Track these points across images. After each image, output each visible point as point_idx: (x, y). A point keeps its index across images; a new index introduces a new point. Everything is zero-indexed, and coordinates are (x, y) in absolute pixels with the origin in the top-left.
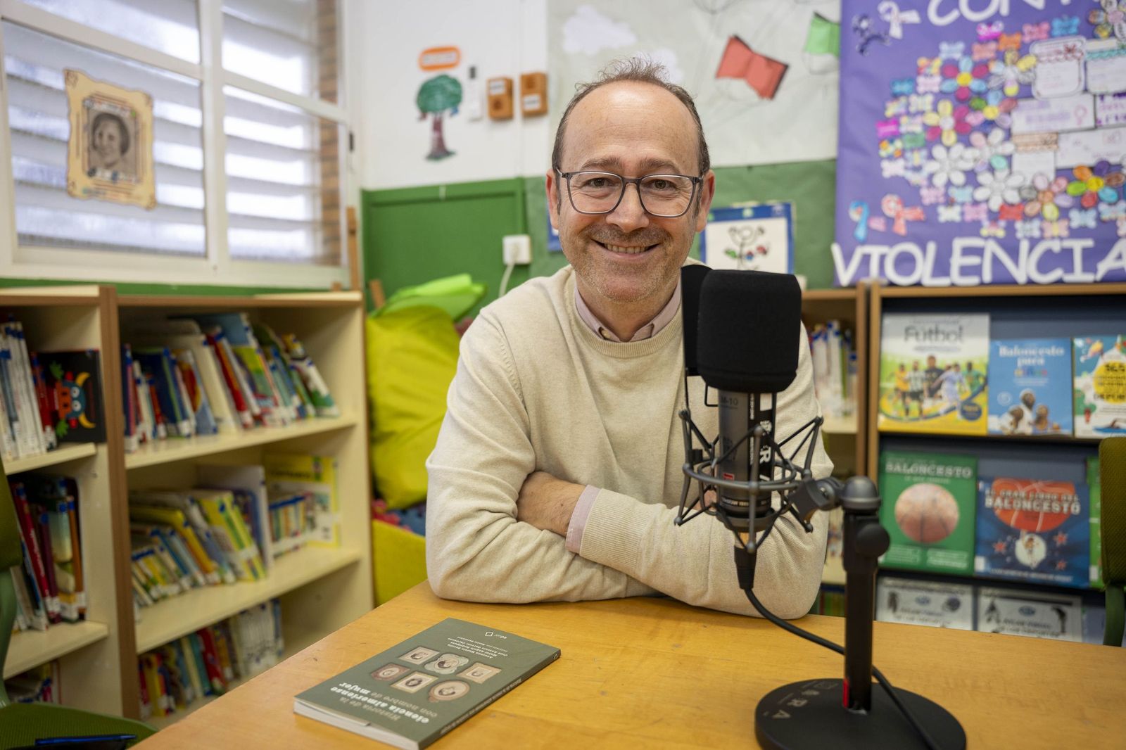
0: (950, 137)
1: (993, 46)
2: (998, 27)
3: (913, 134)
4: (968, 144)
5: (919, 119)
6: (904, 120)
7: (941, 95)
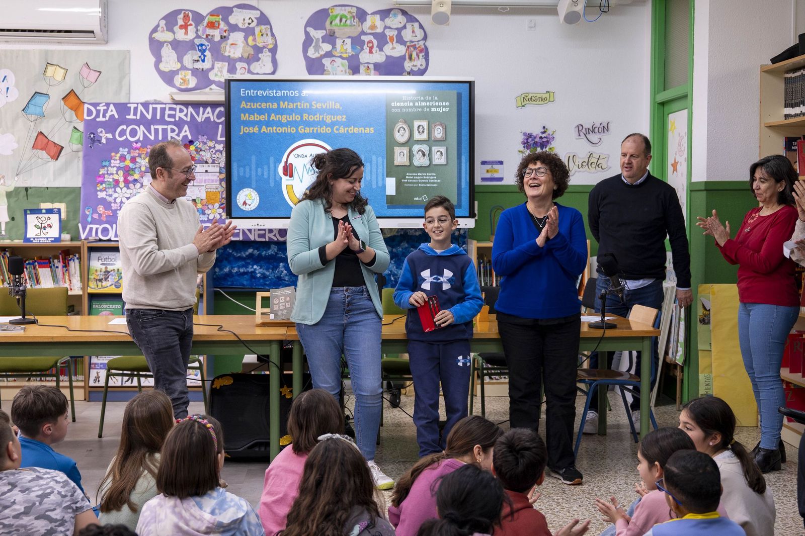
0: (122, 185)
1: (137, 151)
2: (139, 145)
3: (109, 181)
4: (128, 188)
5: (111, 176)
6: (106, 176)
7: (119, 168)
